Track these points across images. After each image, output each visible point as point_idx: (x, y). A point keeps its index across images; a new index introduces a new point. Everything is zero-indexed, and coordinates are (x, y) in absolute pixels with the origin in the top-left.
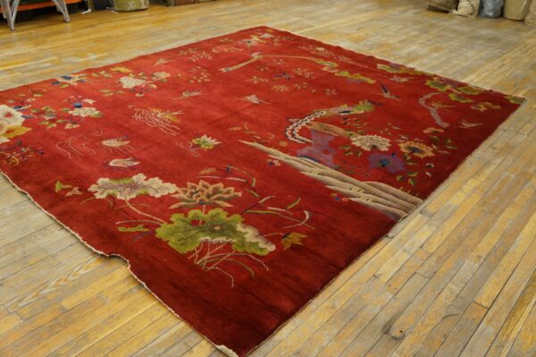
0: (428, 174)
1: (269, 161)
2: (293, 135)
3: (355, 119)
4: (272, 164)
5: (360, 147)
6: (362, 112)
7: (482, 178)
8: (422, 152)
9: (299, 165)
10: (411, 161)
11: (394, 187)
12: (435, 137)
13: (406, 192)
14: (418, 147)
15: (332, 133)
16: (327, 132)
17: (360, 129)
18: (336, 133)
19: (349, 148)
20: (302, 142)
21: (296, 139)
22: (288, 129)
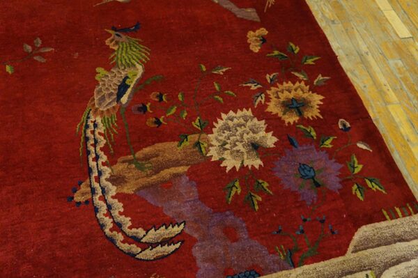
8: (305, 103)
11: (378, 222)
12: (276, 53)
13: (399, 217)
14: (291, 96)
15: (173, 170)
16: (166, 173)
17: (191, 118)
18: (177, 163)
19: (237, 184)
20: (172, 248)
21: (153, 245)
22: (107, 231)
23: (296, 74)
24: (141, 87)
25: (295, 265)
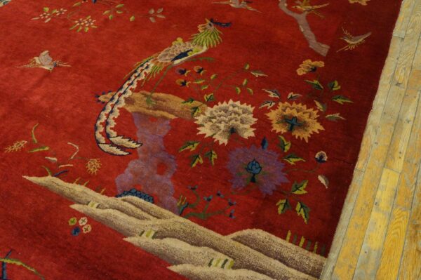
0: (322, 179)
1: (72, 222)
2: (107, 136)
3: (196, 69)
4: (77, 229)
5: (211, 138)
6: (205, 49)
7: (399, 164)
8: (303, 125)
9: (121, 220)
10: (292, 153)
11: (276, 235)
12: (316, 82)
13: (298, 245)
14: (296, 114)
15: (165, 114)
16: (159, 113)
17: (207, 92)
18: (171, 112)
19: (196, 145)
20: (121, 153)
21: (113, 144)
22: (99, 122)
23: (318, 104)
24: (194, 59)
25: (181, 214)
